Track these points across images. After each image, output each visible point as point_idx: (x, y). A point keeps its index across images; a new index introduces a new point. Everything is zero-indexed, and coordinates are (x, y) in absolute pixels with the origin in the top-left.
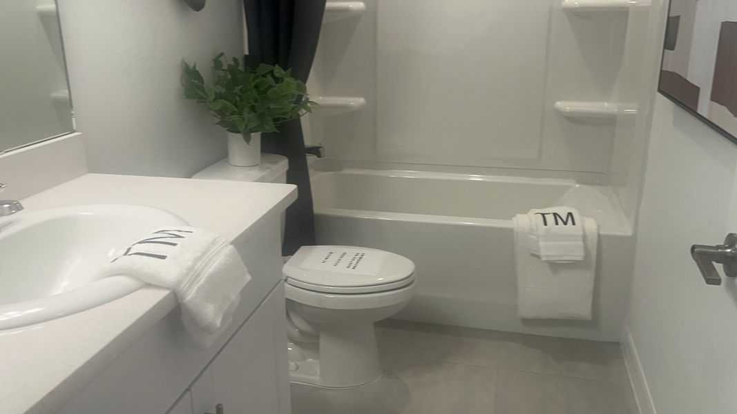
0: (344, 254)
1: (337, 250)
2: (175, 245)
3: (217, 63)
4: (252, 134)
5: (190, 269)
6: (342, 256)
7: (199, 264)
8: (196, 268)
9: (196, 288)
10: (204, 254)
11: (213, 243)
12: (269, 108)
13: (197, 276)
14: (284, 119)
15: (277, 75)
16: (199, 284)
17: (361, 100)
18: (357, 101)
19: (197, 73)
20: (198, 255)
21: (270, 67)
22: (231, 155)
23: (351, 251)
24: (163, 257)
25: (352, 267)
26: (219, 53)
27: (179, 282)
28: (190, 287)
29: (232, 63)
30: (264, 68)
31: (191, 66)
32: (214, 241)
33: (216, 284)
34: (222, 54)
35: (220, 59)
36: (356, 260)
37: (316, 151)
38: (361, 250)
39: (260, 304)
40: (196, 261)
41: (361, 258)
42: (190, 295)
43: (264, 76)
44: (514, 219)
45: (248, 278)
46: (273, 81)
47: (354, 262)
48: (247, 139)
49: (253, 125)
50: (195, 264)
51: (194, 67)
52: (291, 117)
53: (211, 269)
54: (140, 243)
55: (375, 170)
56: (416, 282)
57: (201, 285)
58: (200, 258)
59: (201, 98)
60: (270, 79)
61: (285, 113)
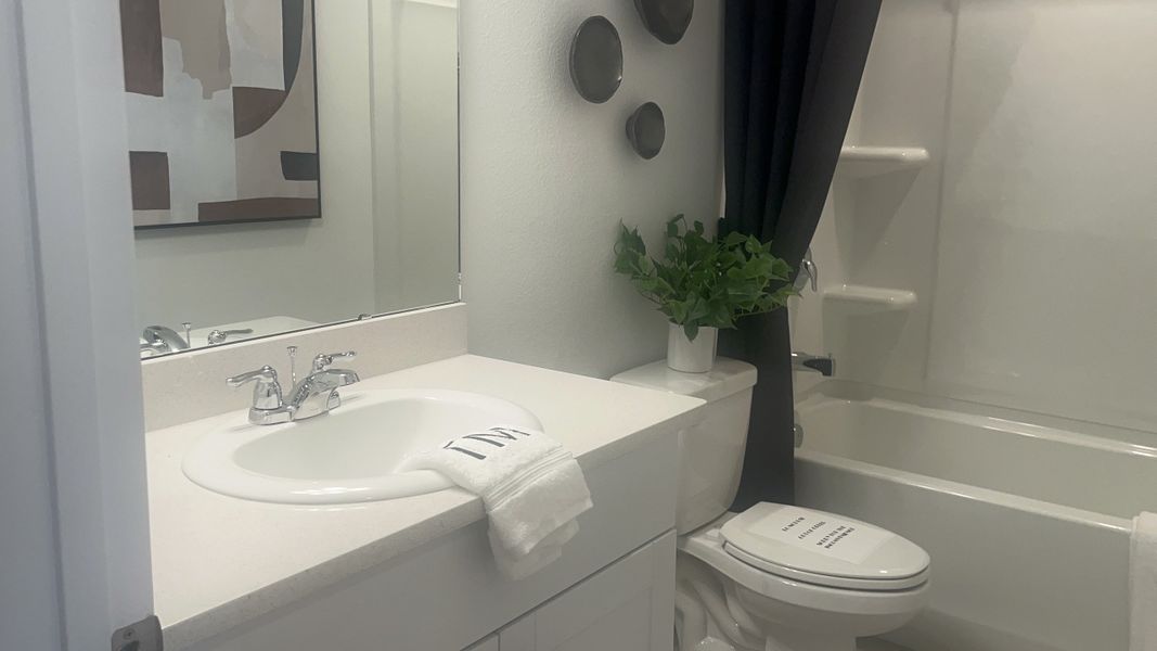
0: (822, 524)
1: (811, 517)
2: (501, 445)
3: (672, 228)
4: (701, 328)
5: (507, 477)
6: (817, 526)
7: (522, 472)
8: (517, 476)
9: (509, 500)
10: (532, 462)
11: (550, 452)
12: (725, 294)
13: (517, 486)
14: (745, 311)
15: (750, 249)
16: (516, 496)
17: (910, 296)
18: (903, 297)
19: (639, 239)
20: (524, 462)
21: (742, 238)
22: (670, 355)
23: (833, 522)
24: (482, 457)
25: (827, 544)
26: (676, 215)
27: (488, 489)
28: (500, 497)
29: (693, 229)
30: (734, 237)
31: (631, 231)
32: (553, 450)
33: (536, 502)
34: (681, 216)
35: (677, 223)
36: (836, 536)
37: (823, 366)
38: (847, 523)
39: (629, 554)
40: (518, 469)
41: (844, 534)
42: (498, 509)
43: (731, 249)
44: (1135, 519)
45: (589, 504)
46: (743, 257)
47: (832, 539)
48: (691, 334)
49: (696, 315)
50: (516, 471)
51: (636, 231)
52: (757, 308)
53: (535, 482)
54: (468, 437)
55: (924, 407)
56: (927, 585)
57: (517, 498)
58: (525, 466)
59: (636, 273)
60: (739, 255)
61: (747, 303)
